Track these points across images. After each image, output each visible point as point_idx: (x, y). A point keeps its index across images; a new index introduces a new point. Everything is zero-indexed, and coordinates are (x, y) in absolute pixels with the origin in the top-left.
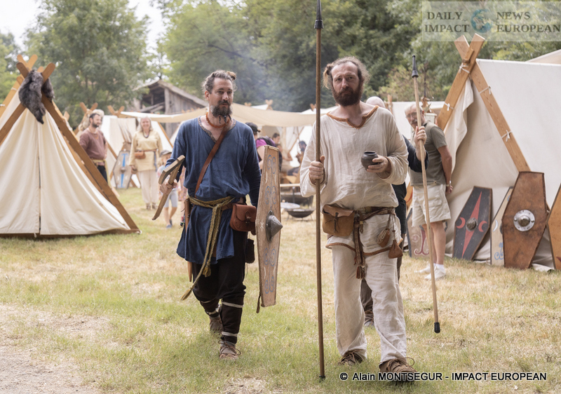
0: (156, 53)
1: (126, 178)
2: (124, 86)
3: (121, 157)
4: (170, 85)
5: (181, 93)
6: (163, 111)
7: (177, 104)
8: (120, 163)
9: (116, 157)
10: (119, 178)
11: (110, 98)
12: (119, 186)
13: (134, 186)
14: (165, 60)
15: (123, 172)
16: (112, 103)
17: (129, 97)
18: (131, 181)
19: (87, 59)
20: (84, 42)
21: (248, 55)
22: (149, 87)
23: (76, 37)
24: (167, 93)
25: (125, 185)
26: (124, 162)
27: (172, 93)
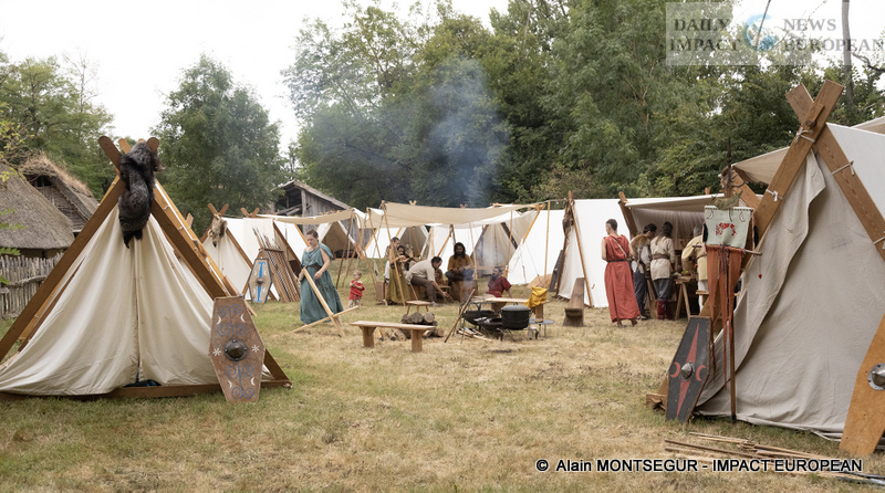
0: (288, 157)
1: (264, 290)
2: (257, 187)
3: (258, 267)
4: (306, 186)
5: (319, 194)
6: (300, 213)
7: (314, 206)
8: (256, 273)
9: (252, 266)
10: (255, 291)
11: (243, 200)
12: (255, 300)
13: (273, 298)
14: (297, 164)
15: (259, 283)
16: (245, 205)
17: (263, 199)
18: (270, 293)
19: (217, 158)
20: (213, 140)
21: (388, 155)
22: (285, 188)
23: (204, 134)
24: (303, 194)
25: (262, 299)
26: (261, 272)
27: (308, 193)
